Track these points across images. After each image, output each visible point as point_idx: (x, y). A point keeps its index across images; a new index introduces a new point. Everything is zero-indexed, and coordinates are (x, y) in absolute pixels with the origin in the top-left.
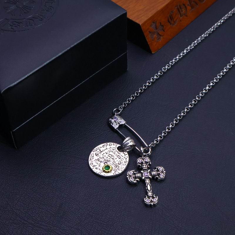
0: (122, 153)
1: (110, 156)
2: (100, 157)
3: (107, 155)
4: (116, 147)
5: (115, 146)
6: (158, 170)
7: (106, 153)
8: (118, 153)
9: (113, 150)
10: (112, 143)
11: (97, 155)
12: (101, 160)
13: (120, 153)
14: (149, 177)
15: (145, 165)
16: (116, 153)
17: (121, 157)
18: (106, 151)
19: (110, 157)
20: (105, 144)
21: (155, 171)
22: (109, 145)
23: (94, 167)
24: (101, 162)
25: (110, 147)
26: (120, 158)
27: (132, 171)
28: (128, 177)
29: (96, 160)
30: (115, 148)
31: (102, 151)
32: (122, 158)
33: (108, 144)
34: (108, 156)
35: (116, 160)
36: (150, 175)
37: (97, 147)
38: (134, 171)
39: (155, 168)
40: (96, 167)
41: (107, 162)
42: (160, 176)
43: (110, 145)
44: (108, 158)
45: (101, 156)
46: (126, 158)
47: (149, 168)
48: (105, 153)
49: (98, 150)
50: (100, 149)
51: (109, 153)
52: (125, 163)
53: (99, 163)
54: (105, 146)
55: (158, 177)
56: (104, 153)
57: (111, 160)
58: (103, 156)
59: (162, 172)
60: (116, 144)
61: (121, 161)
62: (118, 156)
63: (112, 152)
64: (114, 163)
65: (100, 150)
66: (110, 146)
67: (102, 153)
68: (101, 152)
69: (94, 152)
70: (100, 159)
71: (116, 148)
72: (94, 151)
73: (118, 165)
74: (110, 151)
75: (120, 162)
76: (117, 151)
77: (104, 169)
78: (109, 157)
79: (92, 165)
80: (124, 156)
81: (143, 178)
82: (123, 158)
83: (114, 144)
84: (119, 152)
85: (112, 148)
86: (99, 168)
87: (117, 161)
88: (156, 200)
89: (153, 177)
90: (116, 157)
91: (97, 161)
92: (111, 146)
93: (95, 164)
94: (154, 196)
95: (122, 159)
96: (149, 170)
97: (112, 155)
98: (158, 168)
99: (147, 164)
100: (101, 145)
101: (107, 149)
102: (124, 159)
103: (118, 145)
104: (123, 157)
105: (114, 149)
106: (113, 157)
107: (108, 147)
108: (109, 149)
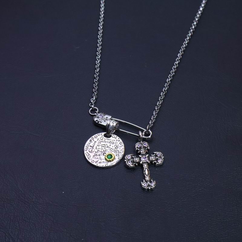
0: (111, 138)
1: (103, 146)
2: (95, 152)
3: (100, 147)
4: (102, 136)
8: (109, 140)
9: (102, 140)
10: (97, 135)
11: (92, 152)
12: (98, 154)
13: (109, 139)
14: (147, 162)
16: (106, 140)
17: (114, 141)
18: (96, 144)
19: (104, 147)
20: (91, 138)
21: (153, 156)
22: (95, 138)
23: (98, 163)
24: (99, 155)
27: (131, 155)
29: (94, 156)
30: (102, 137)
32: (114, 142)
33: (93, 137)
35: (111, 147)
36: (148, 160)
37: (86, 145)
42: (158, 161)
43: (96, 137)
44: (103, 149)
45: (96, 151)
46: (118, 140)
48: (97, 146)
49: (89, 148)
50: (90, 145)
51: (101, 144)
52: (121, 145)
53: (99, 157)
54: (92, 141)
56: (96, 147)
57: (107, 149)
59: (160, 157)
60: (100, 134)
61: (117, 145)
62: (111, 142)
63: (102, 141)
64: (111, 150)
65: (91, 146)
66: (96, 138)
67: (95, 147)
68: (93, 147)
70: (97, 153)
71: (103, 137)
72: (86, 150)
73: (116, 149)
74: (100, 142)
75: (116, 146)
76: (106, 138)
77: (106, 158)
78: (103, 148)
79: (95, 162)
81: (141, 163)
82: (116, 141)
83: (99, 134)
85: (100, 139)
86: (102, 161)
87: (113, 146)
88: (153, 185)
89: (151, 162)
91: (96, 156)
92: (98, 138)
93: (95, 160)
94: (152, 181)
95: (116, 143)
98: (156, 153)
100: (88, 141)
101: (96, 142)
102: (117, 141)
104: (115, 140)
105: (102, 138)
106: (107, 146)
107: (95, 140)
108: (98, 141)
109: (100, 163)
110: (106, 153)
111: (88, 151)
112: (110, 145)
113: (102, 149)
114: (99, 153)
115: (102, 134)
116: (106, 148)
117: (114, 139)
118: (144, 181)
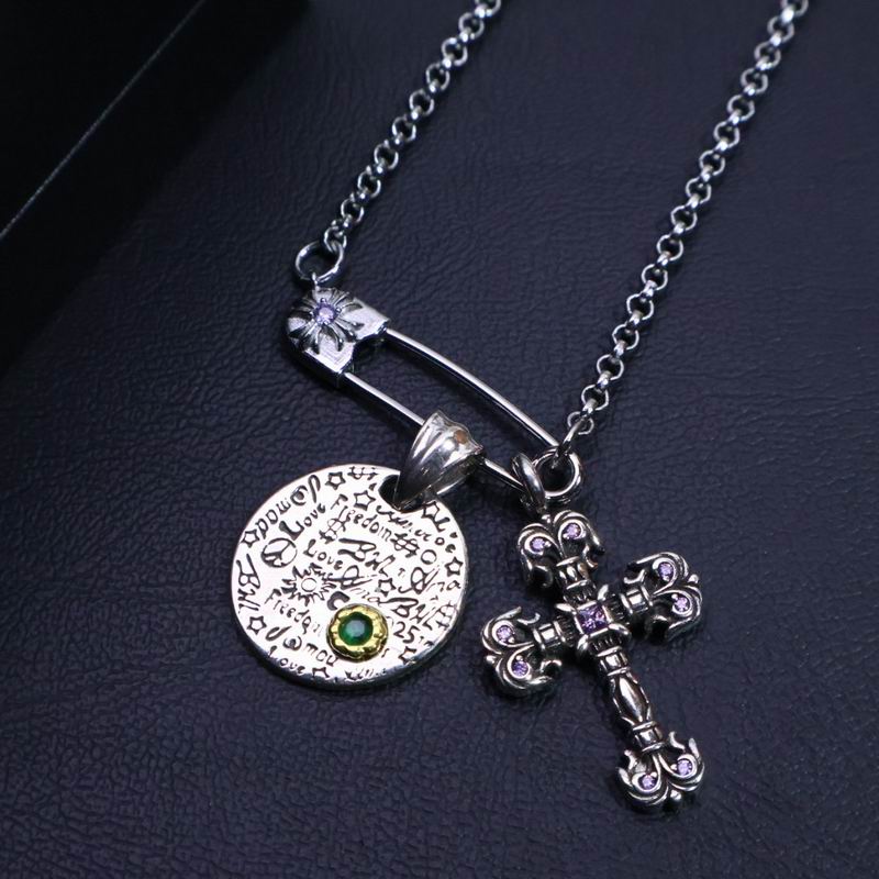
0: (415, 517)
1: (353, 548)
2: (295, 571)
3: (332, 549)
4: (372, 487)
5: (363, 484)
6: (654, 579)
7: (322, 535)
8: (397, 521)
9: (359, 511)
10: (345, 469)
11: (278, 562)
12: (304, 585)
13: (403, 517)
14: (613, 633)
15: (574, 565)
16: (383, 520)
17: (420, 541)
18: (321, 523)
19: (353, 554)
20: (304, 481)
21: (638, 585)
22: (330, 483)
23: (278, 642)
24: (307, 598)
25: (335, 494)
26: (413, 553)
27: (507, 615)
28: (490, 659)
29: (276, 591)
30: (371, 493)
31: (296, 529)
32: (423, 545)
33: (323, 475)
34: (342, 552)
35: (392, 570)
36: (617, 621)
37: (261, 513)
38: (519, 616)
39: (635, 570)
40: (288, 636)
41: (346, 592)
42: (675, 610)
43: (336, 480)
44: (344, 567)
45: (303, 563)
46: (449, 541)
47: (596, 578)
48: (317, 537)
49: (274, 531)
50: (281, 518)
51: (341, 535)
52: (454, 577)
53: (299, 605)
54: (308, 495)
55: (662, 618)
56: (313, 542)
57: (366, 571)
58: (310, 560)
59: (681, 583)
60: (369, 469)
61: (426, 568)
62: (402, 542)
63: (356, 520)
64: (385, 587)
65: (284, 527)
66: (335, 486)
67: (302, 542)
68: (295, 535)
69: (250, 544)
70: (299, 581)
71: (375, 493)
72: (250, 538)
73: (412, 594)
74: (343, 518)
75: (418, 576)
76: (386, 507)
77: (339, 642)
78: (348, 561)
79: (263, 633)
80: (435, 534)
81: (583, 643)
82: (431, 544)
83: (358, 469)
84: (397, 514)
85: (352, 500)
86: (306, 639)
87: (402, 570)
88: (689, 767)
89: (638, 623)
90: (386, 549)
91: (285, 597)
92: (342, 489)
93: (275, 620)
95: (429, 557)
96: (599, 587)
97: (362, 543)
98: (651, 562)
99: (579, 553)
100: (284, 494)
101: (322, 510)
102: (441, 550)
103: (384, 473)
104: (432, 539)
105: (363, 500)
106: (370, 557)
107: (327, 495)
108: (338, 509)
109: (292, 645)
110: (346, 598)
111: (255, 551)
112: (392, 558)
113: (338, 565)
114: (309, 585)
115: (373, 475)
116: (361, 565)
117: (427, 526)
118: (633, 762)
